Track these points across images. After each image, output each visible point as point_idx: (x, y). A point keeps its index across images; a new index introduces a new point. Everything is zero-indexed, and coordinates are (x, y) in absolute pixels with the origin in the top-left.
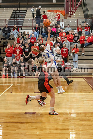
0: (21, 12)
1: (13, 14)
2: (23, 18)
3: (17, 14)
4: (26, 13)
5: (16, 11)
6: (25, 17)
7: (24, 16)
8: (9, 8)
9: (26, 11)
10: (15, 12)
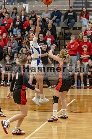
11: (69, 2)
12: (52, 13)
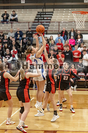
0: (46, 13)
1: (38, 16)
2: (49, 21)
3: (42, 16)
4: (52, 15)
5: (41, 12)
6: (52, 19)
7: (50, 18)
8: (33, 10)
9: (53, 12)
10: (39, 13)
11: (29, 25)
12: (15, 33)
